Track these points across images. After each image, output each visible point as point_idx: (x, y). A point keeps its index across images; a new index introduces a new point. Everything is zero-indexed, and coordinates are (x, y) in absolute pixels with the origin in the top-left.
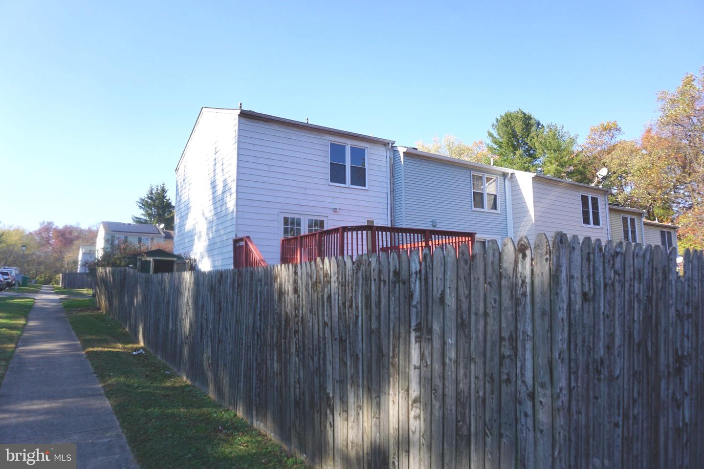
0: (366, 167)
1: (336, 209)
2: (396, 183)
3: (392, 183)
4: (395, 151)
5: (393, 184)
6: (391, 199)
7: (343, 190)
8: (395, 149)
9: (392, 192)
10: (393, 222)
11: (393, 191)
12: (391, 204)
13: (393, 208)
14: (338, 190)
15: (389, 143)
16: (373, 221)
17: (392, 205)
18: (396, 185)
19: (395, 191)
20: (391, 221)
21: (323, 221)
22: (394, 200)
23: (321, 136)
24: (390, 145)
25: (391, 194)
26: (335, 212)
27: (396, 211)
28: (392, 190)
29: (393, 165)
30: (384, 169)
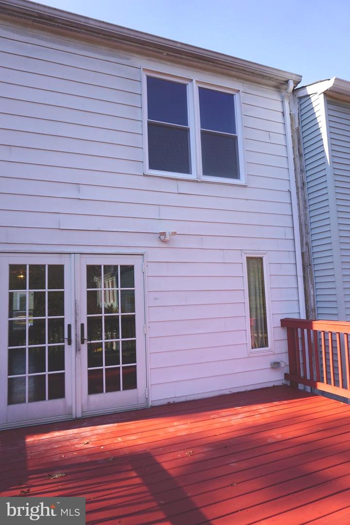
0: (240, 133)
1: (164, 234)
2: (308, 168)
3: (298, 171)
4: (301, 99)
5: (302, 171)
6: (299, 204)
7: (185, 188)
8: (301, 93)
9: (300, 190)
10: (306, 257)
11: (302, 186)
12: (299, 216)
13: (306, 225)
14: (172, 186)
15: (287, 82)
16: (261, 259)
17: (302, 217)
18: (309, 173)
19: (306, 187)
20: (303, 254)
21: (131, 268)
22: (306, 208)
23: (122, 58)
24: (291, 85)
25: (297, 193)
26: (164, 241)
27: (314, 232)
28: (300, 185)
29: (298, 130)
30: (281, 140)
